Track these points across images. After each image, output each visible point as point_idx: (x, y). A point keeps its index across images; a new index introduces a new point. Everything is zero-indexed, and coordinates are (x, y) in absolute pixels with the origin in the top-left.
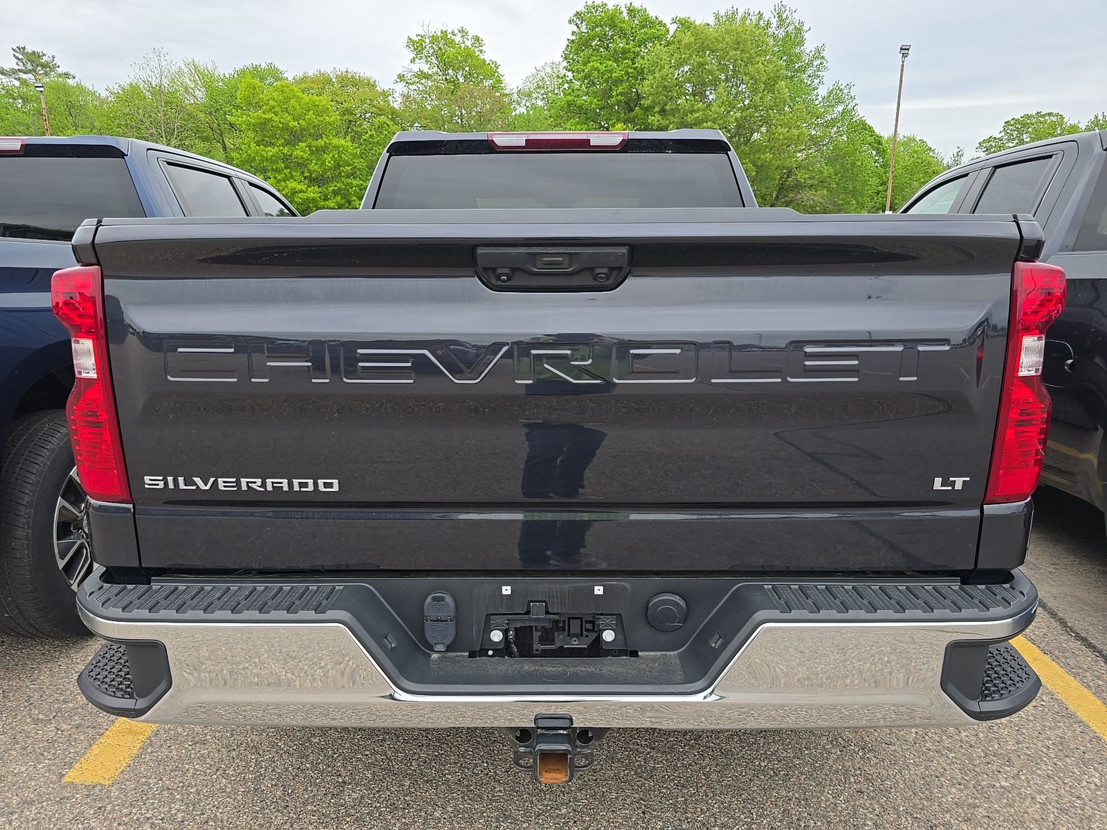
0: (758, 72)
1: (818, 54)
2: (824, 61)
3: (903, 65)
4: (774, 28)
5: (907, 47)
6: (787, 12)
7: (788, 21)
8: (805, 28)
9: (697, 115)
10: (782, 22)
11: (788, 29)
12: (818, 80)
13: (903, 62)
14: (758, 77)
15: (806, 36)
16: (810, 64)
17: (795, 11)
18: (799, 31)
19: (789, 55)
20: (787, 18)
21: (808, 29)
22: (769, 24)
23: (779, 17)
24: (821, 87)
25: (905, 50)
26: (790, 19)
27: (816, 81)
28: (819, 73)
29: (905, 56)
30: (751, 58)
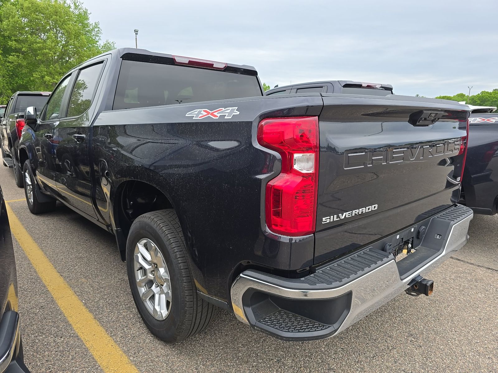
0: (70, 29)
1: (96, 25)
2: (100, 30)
3: (136, 38)
4: (72, 9)
5: (137, 31)
6: (79, 3)
7: (79, 7)
8: (89, 12)
9: (39, 45)
10: (76, 7)
11: (80, 11)
12: (98, 38)
13: (136, 36)
14: (70, 31)
15: (90, 16)
16: (93, 30)
17: (83, 4)
18: (86, 13)
19: (83, 23)
20: (79, 6)
21: (90, 13)
22: (69, 7)
23: (75, 4)
24: (100, 41)
25: (136, 32)
26: (80, 6)
27: (97, 38)
28: (98, 35)
29: (136, 34)
30: (64, 21)
